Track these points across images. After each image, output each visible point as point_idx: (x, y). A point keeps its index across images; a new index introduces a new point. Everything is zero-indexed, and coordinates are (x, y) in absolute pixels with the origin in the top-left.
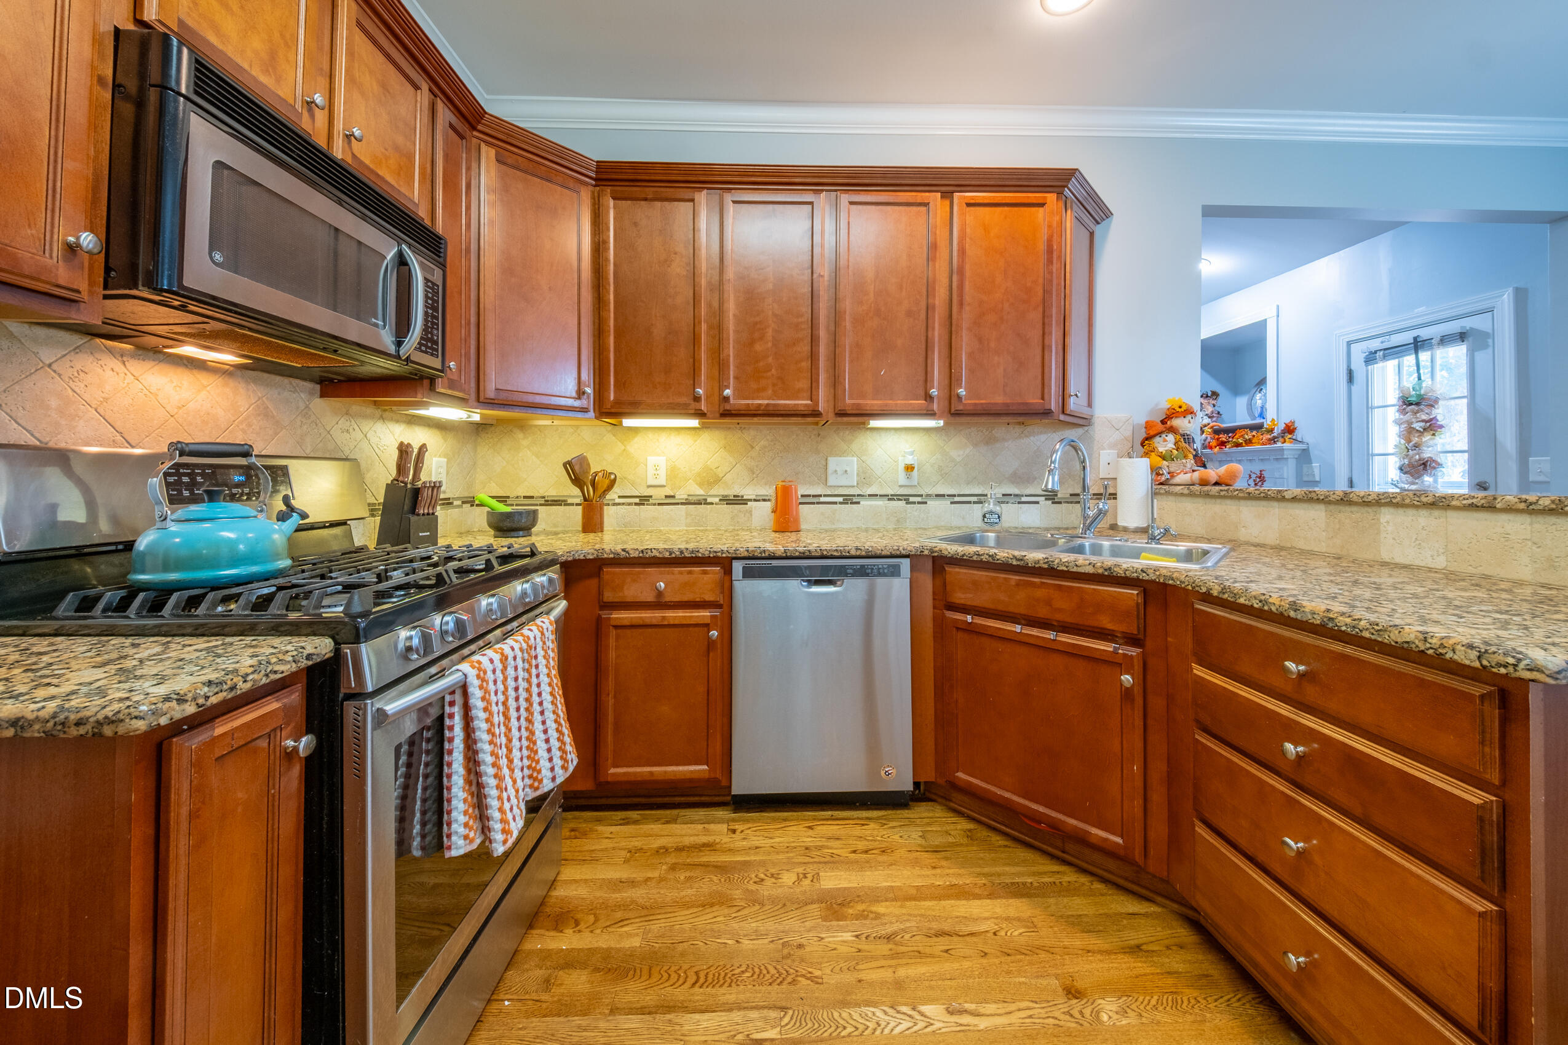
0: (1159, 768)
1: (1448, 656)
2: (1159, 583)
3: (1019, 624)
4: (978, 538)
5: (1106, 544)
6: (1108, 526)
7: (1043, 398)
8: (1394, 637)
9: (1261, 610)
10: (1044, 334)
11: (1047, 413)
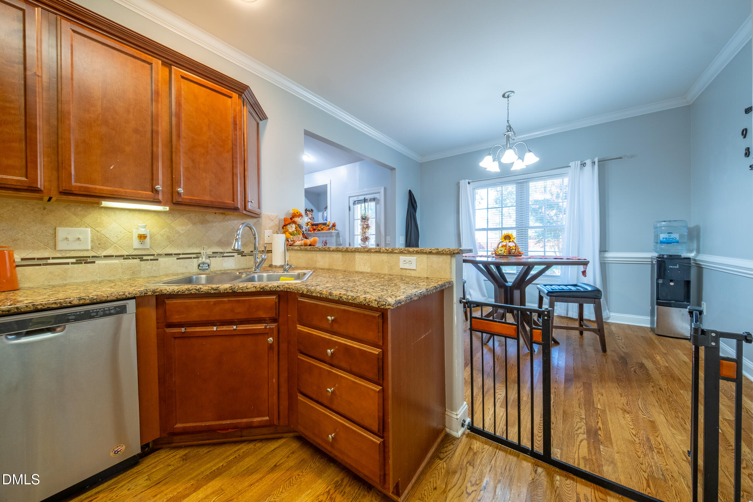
0: (284, 375)
1: (371, 305)
2: (284, 291)
3: (215, 326)
4: (194, 280)
5: (265, 275)
6: (268, 266)
7: (233, 201)
8: (357, 301)
9: (320, 297)
10: (233, 167)
11: (236, 209)
